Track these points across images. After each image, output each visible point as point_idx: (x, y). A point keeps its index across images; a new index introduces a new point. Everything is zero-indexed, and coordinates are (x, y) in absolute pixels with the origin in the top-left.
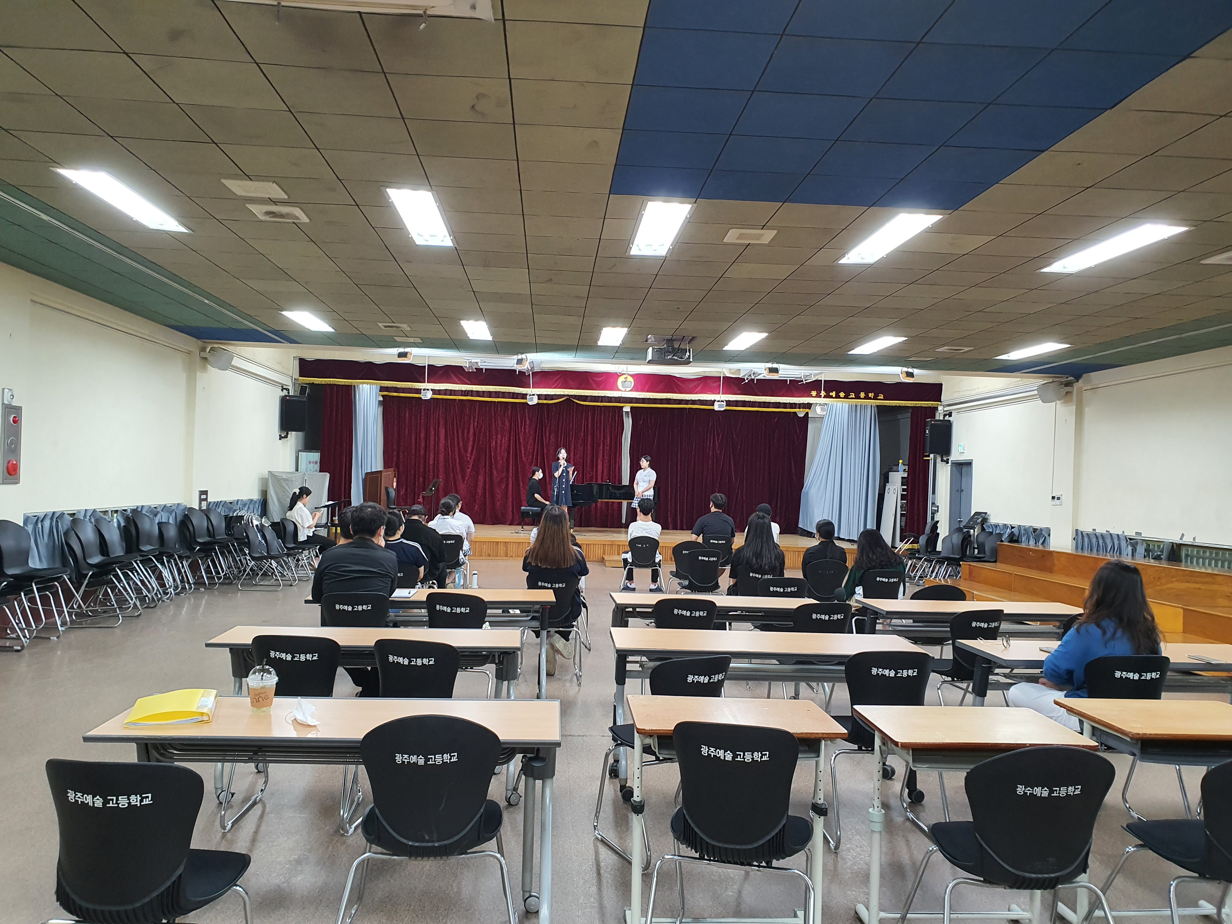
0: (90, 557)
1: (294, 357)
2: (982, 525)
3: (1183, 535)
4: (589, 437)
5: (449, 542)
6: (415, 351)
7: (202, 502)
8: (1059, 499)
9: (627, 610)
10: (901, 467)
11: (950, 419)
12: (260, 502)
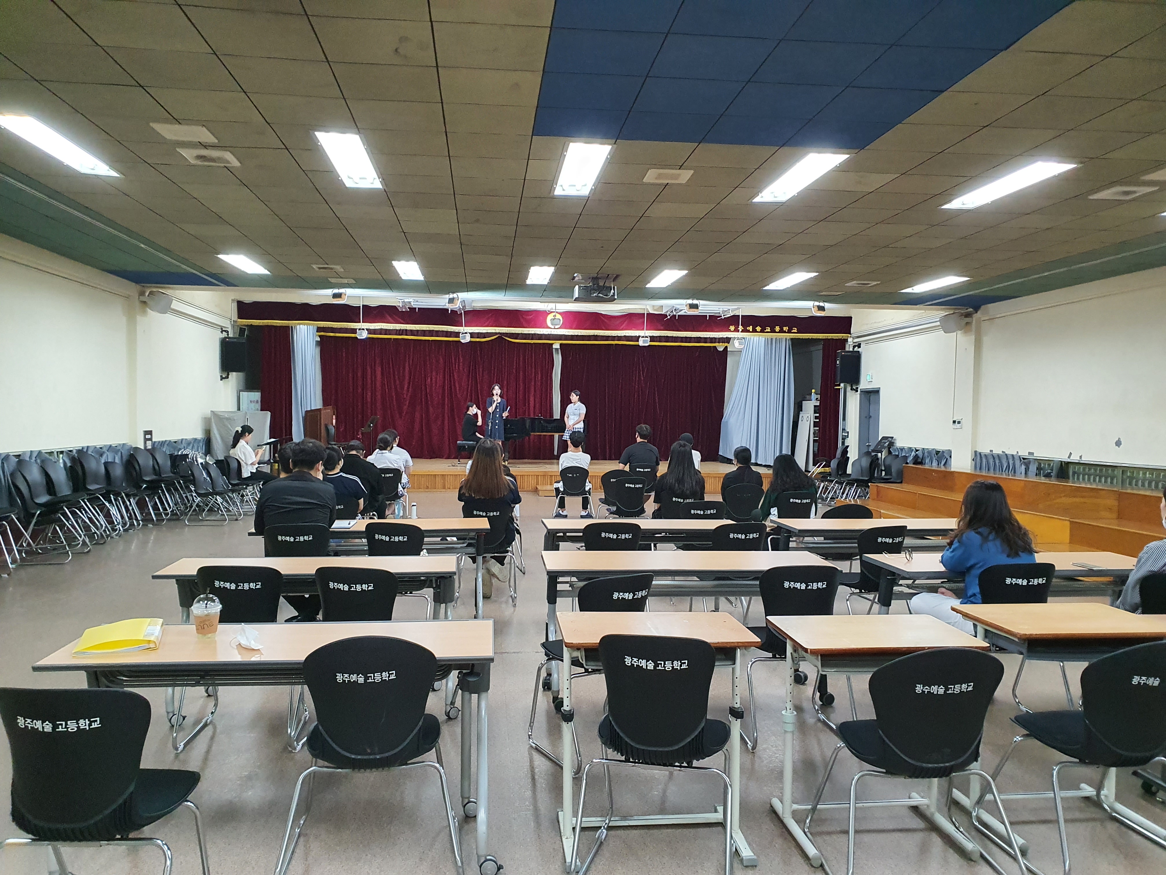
0: (38, 496)
1: (232, 300)
2: (889, 448)
3: (1071, 454)
4: (521, 374)
5: (388, 475)
6: (349, 292)
7: (147, 442)
8: (959, 423)
9: (558, 535)
10: (814, 396)
11: (859, 350)
12: (203, 441)
